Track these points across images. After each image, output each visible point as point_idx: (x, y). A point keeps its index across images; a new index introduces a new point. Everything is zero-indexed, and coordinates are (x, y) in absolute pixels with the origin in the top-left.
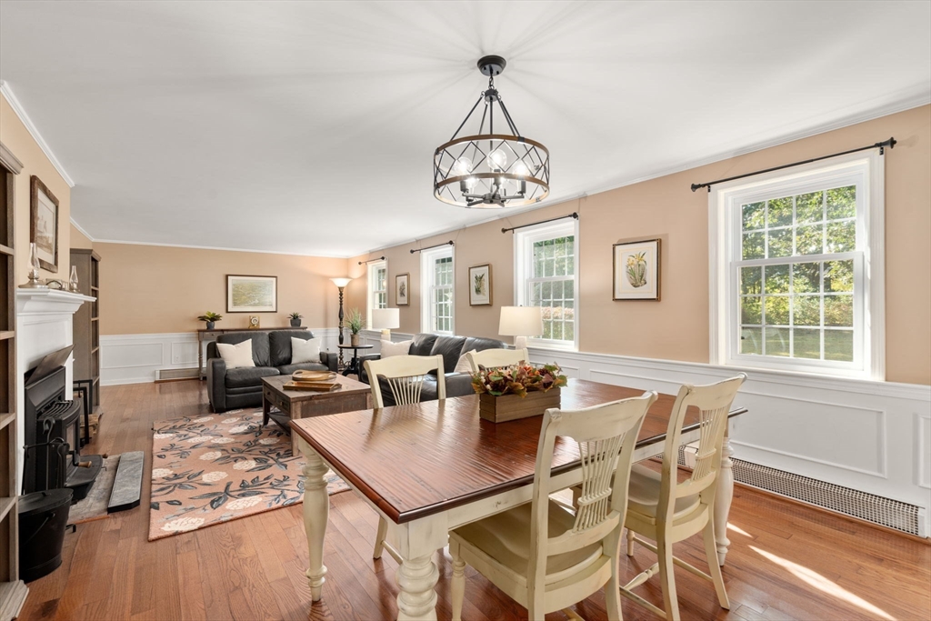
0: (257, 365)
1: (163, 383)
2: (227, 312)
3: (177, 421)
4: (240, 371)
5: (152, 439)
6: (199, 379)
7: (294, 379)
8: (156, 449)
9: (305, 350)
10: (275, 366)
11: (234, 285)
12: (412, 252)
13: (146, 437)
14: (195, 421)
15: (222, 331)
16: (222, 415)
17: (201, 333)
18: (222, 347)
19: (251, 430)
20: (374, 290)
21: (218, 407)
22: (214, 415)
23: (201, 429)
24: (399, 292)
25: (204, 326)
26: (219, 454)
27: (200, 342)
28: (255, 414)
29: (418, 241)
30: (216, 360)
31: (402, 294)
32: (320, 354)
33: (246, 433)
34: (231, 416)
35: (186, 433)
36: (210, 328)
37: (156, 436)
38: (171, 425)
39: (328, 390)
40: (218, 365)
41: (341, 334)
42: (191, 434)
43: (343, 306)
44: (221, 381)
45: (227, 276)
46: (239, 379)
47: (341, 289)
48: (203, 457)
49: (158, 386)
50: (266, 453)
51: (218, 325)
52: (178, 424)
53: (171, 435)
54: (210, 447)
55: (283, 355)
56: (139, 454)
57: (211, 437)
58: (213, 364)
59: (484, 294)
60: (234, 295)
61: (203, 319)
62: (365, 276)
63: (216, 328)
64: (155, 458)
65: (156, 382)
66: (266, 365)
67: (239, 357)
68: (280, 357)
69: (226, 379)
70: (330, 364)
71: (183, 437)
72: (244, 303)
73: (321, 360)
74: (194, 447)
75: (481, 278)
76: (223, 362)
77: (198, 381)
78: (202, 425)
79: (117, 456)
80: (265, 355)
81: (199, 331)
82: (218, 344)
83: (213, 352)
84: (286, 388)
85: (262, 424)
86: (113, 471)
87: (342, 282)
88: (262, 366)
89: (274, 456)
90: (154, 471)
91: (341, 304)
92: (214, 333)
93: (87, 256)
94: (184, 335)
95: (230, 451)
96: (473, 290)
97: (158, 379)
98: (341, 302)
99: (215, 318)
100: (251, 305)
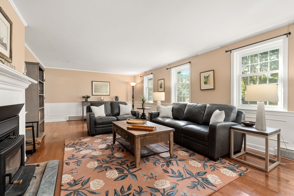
0: (106, 115)
1: (70, 121)
2: (92, 95)
3: (75, 140)
4: (101, 118)
5: (64, 151)
6: (82, 120)
7: (128, 123)
8: (65, 158)
9: (126, 109)
10: (113, 116)
11: (95, 85)
12: (167, 69)
13: (61, 149)
14: (83, 140)
15: (91, 102)
16: (94, 138)
17: (83, 103)
18: (93, 108)
19: (108, 147)
20: (146, 87)
21: (91, 133)
22: (90, 137)
23: (86, 145)
24: (159, 87)
25: (84, 100)
26: (96, 164)
27: (83, 106)
28: (108, 137)
29: (169, 65)
30: (91, 113)
31: (161, 87)
32: (131, 111)
33: (107, 149)
34: (98, 138)
35: (79, 147)
36: (86, 101)
37: (66, 149)
38: (73, 142)
39: (152, 130)
40: (92, 116)
41: (133, 104)
42: (81, 148)
43: (134, 93)
44: (93, 123)
45: (92, 82)
46: (100, 121)
47: (133, 87)
48: (88, 166)
49: (68, 122)
50: (121, 164)
51: (89, 100)
52: (76, 142)
53: (72, 148)
54: (91, 158)
55: (116, 111)
56: (56, 162)
57: (91, 151)
58: (90, 115)
59: (210, 84)
60: (95, 89)
61: (84, 97)
62: (142, 82)
63: (88, 101)
64: (65, 165)
65: (67, 121)
66: (109, 116)
67: (100, 112)
68: (115, 112)
69: (95, 121)
70: (136, 116)
71: (78, 150)
72: (98, 92)
73: (132, 113)
74: (83, 157)
75: (208, 77)
76: (93, 114)
77: (82, 121)
78: (86, 143)
79: (46, 162)
80: (109, 112)
81: (83, 102)
82: (91, 106)
83: (89, 110)
84: (128, 128)
85: (112, 143)
86: (41, 175)
87: (133, 84)
88: (108, 116)
89: (125, 166)
90: (63, 176)
91: (133, 93)
92: (88, 103)
93: (37, 66)
94: (77, 103)
95: (102, 161)
96: (202, 83)
97: (68, 120)
98: (133, 92)
99: (88, 97)
100: (101, 93)
